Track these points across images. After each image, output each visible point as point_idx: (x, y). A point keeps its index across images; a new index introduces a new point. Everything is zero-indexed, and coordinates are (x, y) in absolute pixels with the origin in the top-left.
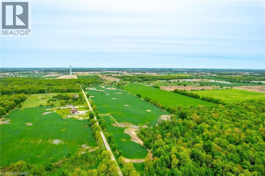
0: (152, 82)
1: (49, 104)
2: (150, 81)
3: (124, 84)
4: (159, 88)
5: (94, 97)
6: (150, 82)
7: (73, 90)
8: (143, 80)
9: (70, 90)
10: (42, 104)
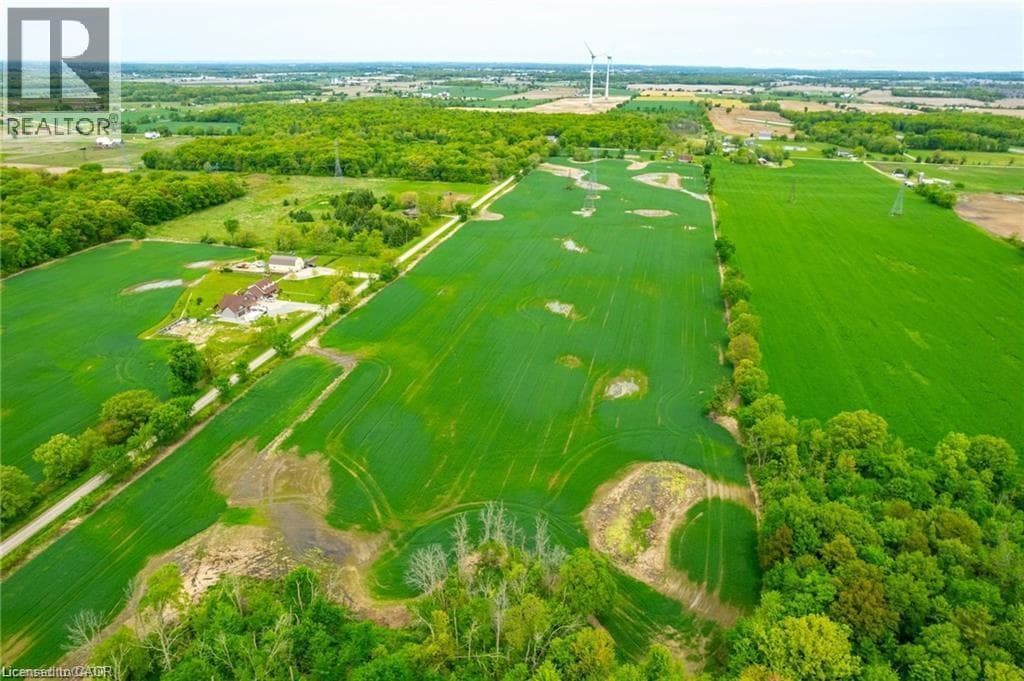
0: (951, 162)
1: (236, 234)
2: (949, 154)
3: (768, 159)
4: (947, 205)
5: (500, 217)
6: (941, 162)
7: (459, 171)
8: (914, 146)
9: (444, 169)
10: (212, 235)
